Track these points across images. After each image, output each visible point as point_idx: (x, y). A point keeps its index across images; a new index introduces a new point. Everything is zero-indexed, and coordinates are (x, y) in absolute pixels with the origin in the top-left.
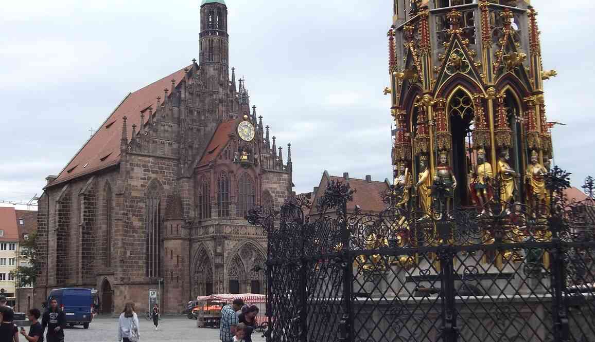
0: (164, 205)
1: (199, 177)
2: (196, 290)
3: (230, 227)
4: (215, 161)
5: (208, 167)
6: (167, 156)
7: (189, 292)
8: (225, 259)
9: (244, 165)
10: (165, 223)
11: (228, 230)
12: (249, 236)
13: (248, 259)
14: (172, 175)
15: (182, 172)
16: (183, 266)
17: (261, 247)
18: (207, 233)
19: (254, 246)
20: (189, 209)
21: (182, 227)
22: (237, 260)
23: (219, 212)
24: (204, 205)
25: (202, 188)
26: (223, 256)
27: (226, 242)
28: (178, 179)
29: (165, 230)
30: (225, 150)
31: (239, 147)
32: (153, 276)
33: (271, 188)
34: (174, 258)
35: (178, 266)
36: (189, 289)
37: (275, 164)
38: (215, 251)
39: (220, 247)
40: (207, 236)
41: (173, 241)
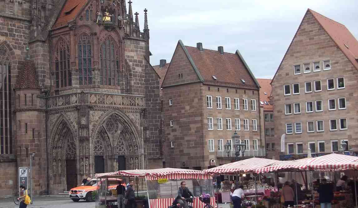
0: (15, 72)
1: (55, 40)
2: (54, 167)
3: (96, 96)
4: (75, 22)
5: (67, 29)
6: (16, 17)
7: (46, 169)
8: (91, 132)
9: (107, 27)
10: (18, 93)
11: (93, 99)
12: (115, 106)
13: (114, 131)
14: (23, 38)
15: (36, 35)
16: (39, 140)
17: (128, 119)
18: (68, 103)
19: (120, 118)
20: (44, 76)
21: (37, 97)
22: (102, 133)
23: (81, 79)
24: (62, 72)
25: (59, 53)
26: (89, 129)
27: (91, 112)
28: (30, 43)
29: (17, 100)
30: (86, 9)
31: (102, 7)
32: (5, 153)
33: (129, 56)
34: (29, 132)
35: (33, 141)
36: (46, 167)
37: (132, 31)
38: (79, 123)
39: (84, 119)
40: (67, 106)
41: (27, 112)
